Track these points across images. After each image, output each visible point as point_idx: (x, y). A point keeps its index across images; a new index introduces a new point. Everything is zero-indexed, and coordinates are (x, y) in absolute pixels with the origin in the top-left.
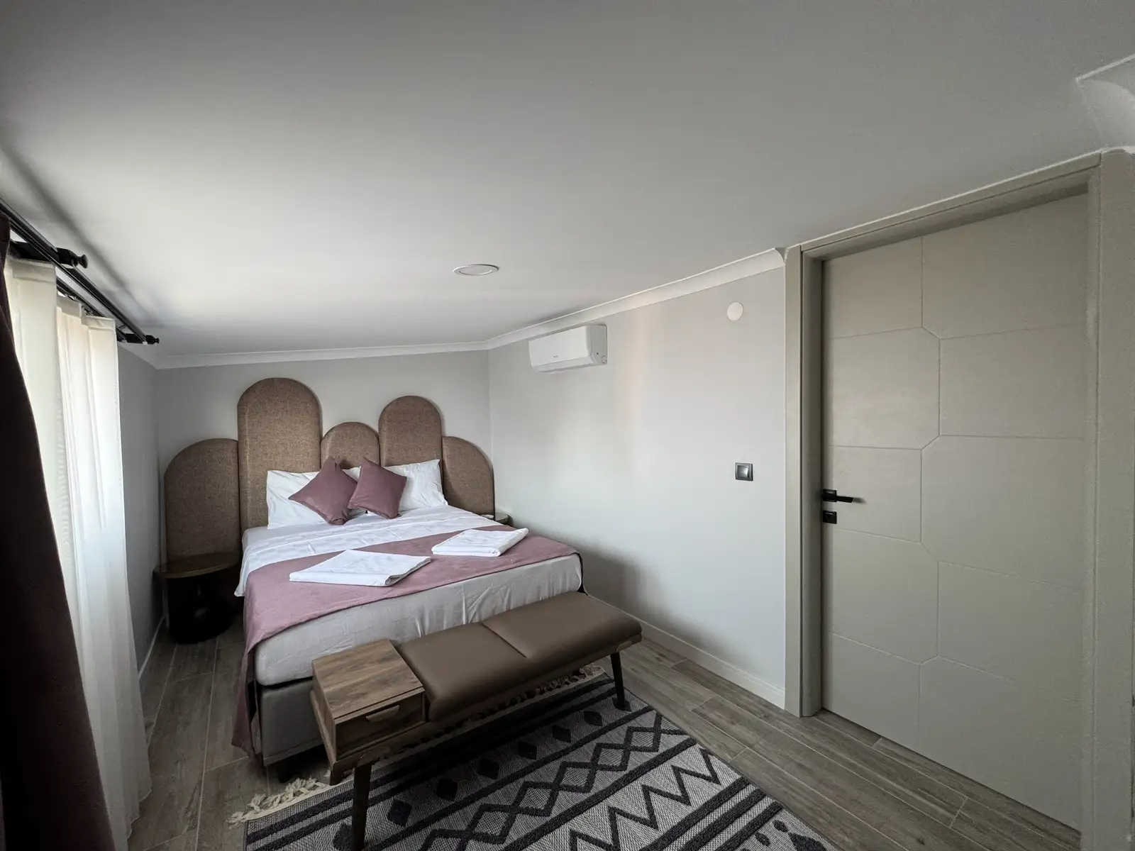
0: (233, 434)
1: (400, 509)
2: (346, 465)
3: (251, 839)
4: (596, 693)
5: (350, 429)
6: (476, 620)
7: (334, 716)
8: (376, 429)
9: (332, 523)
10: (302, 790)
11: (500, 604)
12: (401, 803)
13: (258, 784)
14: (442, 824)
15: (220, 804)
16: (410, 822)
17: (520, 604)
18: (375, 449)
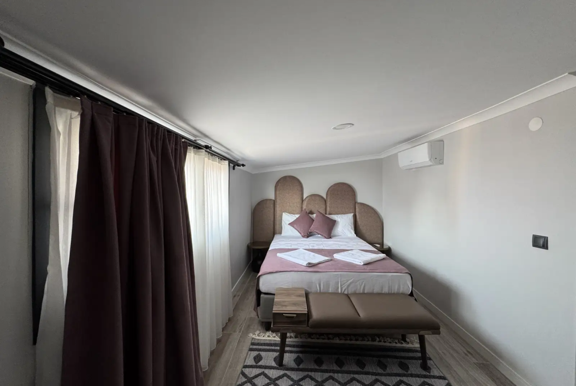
0: (273, 197)
1: (332, 235)
2: (311, 213)
3: (253, 344)
4: (411, 355)
5: (314, 196)
6: (346, 292)
7: (274, 309)
8: (325, 197)
9: (303, 237)
10: (271, 336)
11: (359, 288)
12: (300, 357)
13: (260, 328)
14: (312, 374)
15: (248, 329)
16: (301, 366)
17: (370, 291)
18: (324, 207)
